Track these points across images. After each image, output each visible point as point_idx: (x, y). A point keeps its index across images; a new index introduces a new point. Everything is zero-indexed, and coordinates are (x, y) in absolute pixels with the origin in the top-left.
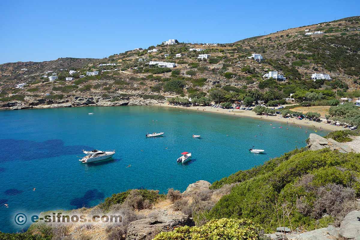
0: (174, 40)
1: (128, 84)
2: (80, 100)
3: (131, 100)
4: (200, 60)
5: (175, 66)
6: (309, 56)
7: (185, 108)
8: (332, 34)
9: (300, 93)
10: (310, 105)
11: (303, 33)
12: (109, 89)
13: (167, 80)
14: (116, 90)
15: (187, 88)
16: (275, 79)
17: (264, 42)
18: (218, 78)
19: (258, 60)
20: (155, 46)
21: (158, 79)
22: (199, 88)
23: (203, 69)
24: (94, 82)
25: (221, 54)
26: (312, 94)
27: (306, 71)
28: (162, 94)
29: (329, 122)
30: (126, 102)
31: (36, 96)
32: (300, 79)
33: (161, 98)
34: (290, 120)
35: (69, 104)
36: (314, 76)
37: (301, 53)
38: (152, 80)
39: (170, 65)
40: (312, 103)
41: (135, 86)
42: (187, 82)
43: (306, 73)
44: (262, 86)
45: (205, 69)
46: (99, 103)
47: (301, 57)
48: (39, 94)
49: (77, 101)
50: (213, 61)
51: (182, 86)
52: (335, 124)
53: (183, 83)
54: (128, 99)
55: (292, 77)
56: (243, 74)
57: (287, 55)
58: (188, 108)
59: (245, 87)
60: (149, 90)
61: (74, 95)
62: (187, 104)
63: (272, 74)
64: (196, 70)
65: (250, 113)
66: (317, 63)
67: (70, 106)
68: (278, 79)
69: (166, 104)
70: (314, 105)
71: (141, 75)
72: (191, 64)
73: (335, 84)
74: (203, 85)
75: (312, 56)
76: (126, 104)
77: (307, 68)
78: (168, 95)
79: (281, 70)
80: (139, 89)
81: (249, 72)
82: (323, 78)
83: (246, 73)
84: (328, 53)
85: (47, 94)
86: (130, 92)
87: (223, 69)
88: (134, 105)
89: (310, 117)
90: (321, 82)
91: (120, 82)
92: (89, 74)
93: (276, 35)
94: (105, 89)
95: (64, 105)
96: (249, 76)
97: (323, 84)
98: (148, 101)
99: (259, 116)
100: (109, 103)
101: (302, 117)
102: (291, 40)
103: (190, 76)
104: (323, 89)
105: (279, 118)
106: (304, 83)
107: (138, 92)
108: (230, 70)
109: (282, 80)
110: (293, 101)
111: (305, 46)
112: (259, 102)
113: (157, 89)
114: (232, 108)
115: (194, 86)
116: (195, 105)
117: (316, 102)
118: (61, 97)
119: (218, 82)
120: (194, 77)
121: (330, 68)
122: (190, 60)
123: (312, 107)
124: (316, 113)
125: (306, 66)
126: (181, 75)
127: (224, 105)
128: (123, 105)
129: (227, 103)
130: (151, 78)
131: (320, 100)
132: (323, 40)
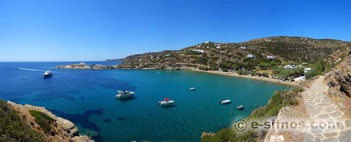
0: (208, 42)
1: (181, 60)
2: (159, 66)
3: (181, 67)
4: (217, 49)
5: (205, 52)
6: (266, 49)
7: (205, 71)
8: (275, 41)
9: (261, 64)
10: (266, 70)
11: (264, 40)
12: (173, 62)
13: (200, 58)
14: (175, 62)
15: (209, 62)
16: (251, 58)
17: (248, 43)
18: (224, 57)
19: (244, 49)
20: (200, 44)
21: (196, 57)
22: (215, 62)
23: (218, 53)
24: (167, 59)
25: (227, 47)
26: (267, 64)
27: (265, 55)
28: (196, 65)
29: (273, 78)
30: (179, 68)
31: (143, 64)
32: (262, 58)
33: (196, 66)
34: (254, 77)
35: (155, 68)
36: (268, 57)
37: (263, 47)
38: (193, 58)
39: (202, 51)
40: (267, 68)
41: (185, 60)
42: (209, 59)
43: (265, 56)
44: (245, 61)
45: (219, 53)
46: (167, 68)
47: (262, 49)
48: (145, 63)
49: (158, 67)
50: (222, 49)
51: (207, 61)
52: (275, 78)
53: (207, 59)
54: (180, 67)
55: (259, 57)
56: (236, 55)
57: (257, 48)
58: (207, 71)
59: (237, 62)
60: (191, 62)
61: (157, 64)
62: (207, 69)
63: (250, 55)
64: (214, 53)
65: (236, 74)
66: (269, 52)
67: (155, 69)
68: (253, 58)
69: (198, 70)
70: (267, 69)
71: (188, 56)
72: (213, 51)
73: (277, 61)
74: (216, 60)
75: (267, 49)
76: (179, 69)
77: (265, 54)
78: (199, 65)
79: (254, 54)
80: (186, 62)
81: (239, 54)
82: (272, 58)
83: (238, 55)
84: (273, 48)
85: (148, 63)
86: (181, 63)
87: (227, 53)
88: (182, 69)
89: (264, 75)
90: (271, 60)
91: (178, 59)
92: (166, 55)
93: (254, 40)
94: (171, 62)
95: (153, 68)
96: (239, 56)
97: (272, 60)
98: (189, 68)
99: (240, 75)
100: (172, 68)
101: (260, 75)
102: (259, 42)
103: (211, 56)
104: (272, 62)
105: (249, 76)
106: (264, 60)
107: (185, 63)
108: (230, 53)
109: (254, 58)
110: (259, 68)
111: (264, 45)
112: (242, 68)
113: (194, 62)
114: (228, 71)
115: (212, 61)
116: (211, 70)
117: (268, 68)
118: (152, 65)
119: (224, 59)
120: (213, 57)
121: (275, 54)
122: (212, 49)
123: (267, 70)
124: (266, 73)
125: (265, 53)
126: (207, 56)
127: (224, 70)
128: (177, 69)
129: (226, 69)
130: (193, 57)
131: (270, 67)
132: (271, 43)
